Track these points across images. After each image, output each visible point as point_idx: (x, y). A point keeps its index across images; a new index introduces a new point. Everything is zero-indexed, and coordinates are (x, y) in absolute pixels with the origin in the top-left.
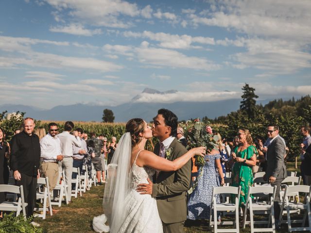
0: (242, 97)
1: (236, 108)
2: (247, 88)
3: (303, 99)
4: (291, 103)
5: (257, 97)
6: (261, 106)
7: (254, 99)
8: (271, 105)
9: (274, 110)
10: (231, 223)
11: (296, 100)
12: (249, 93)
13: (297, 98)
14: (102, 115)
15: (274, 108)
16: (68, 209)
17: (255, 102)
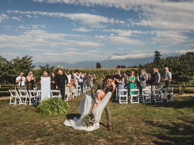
0: (155, 56)
1: (152, 61)
2: (156, 52)
3: (182, 56)
4: (176, 58)
5: (161, 56)
7: (160, 56)
11: (178, 57)
12: (157, 54)
14: (96, 65)
16: (76, 99)
17: (160, 58)
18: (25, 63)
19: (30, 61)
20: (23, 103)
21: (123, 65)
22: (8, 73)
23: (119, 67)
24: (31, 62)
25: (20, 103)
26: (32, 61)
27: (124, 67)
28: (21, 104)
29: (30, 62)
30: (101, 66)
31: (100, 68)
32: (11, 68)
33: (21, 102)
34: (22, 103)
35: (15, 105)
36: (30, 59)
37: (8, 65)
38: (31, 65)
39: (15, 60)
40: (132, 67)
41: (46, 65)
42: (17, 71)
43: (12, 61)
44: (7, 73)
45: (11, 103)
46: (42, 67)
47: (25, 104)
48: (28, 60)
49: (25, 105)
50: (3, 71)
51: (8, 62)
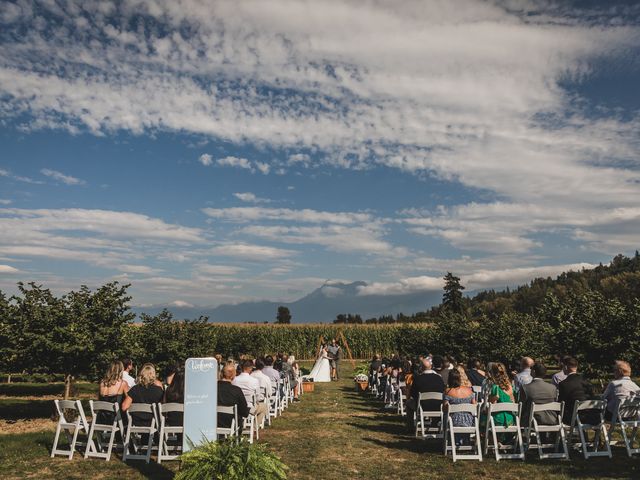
0: (445, 288)
1: (438, 302)
2: (449, 277)
3: (520, 289)
4: (506, 294)
5: (463, 288)
6: (468, 298)
7: (460, 290)
8: (482, 297)
9: (485, 303)
10: (470, 448)
11: (511, 291)
12: (453, 283)
13: (513, 288)
15: (484, 301)
16: (273, 431)
17: (461, 294)
18: (108, 304)
19: (122, 298)
20: (98, 451)
21: (354, 315)
22: (53, 340)
23: (341, 319)
24: (127, 304)
25: (87, 454)
26: (128, 299)
27: (358, 320)
28: (91, 454)
29: (124, 301)
30: (290, 317)
31: (289, 322)
32: (62, 322)
33: (91, 450)
34: (95, 453)
35: (71, 458)
36: (122, 292)
37: (53, 313)
38: (125, 313)
39: (76, 295)
40: (378, 319)
41: (161, 312)
42: (81, 332)
43: (64, 297)
44: (46, 339)
45: (55, 451)
46: (148, 320)
47: (108, 456)
48: (116, 296)
49: (108, 459)
50: (36, 333)
51: (54, 303)
